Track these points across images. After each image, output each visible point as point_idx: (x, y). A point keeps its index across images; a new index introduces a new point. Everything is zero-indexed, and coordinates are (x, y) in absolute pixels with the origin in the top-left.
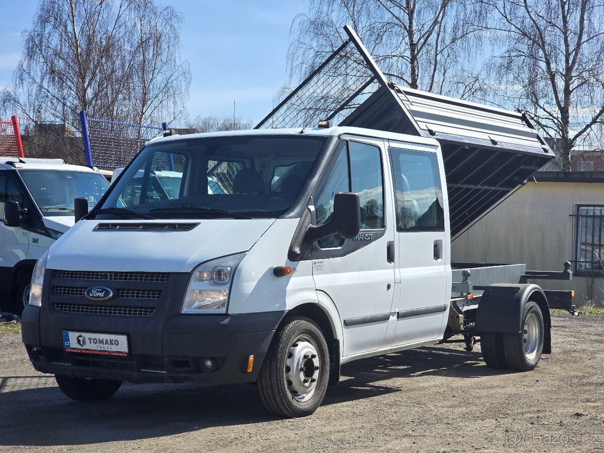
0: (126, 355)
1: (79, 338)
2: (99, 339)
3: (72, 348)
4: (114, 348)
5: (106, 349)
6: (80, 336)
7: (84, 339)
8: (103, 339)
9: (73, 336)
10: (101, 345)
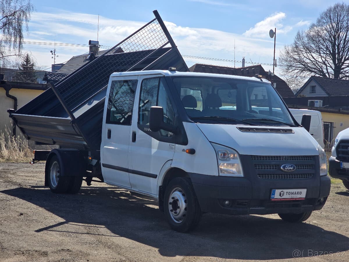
0: (304, 199)
1: (281, 193)
2: (292, 192)
3: (275, 199)
4: (299, 196)
5: (294, 197)
6: (282, 192)
7: (284, 193)
8: (294, 192)
9: (278, 192)
10: (292, 195)
